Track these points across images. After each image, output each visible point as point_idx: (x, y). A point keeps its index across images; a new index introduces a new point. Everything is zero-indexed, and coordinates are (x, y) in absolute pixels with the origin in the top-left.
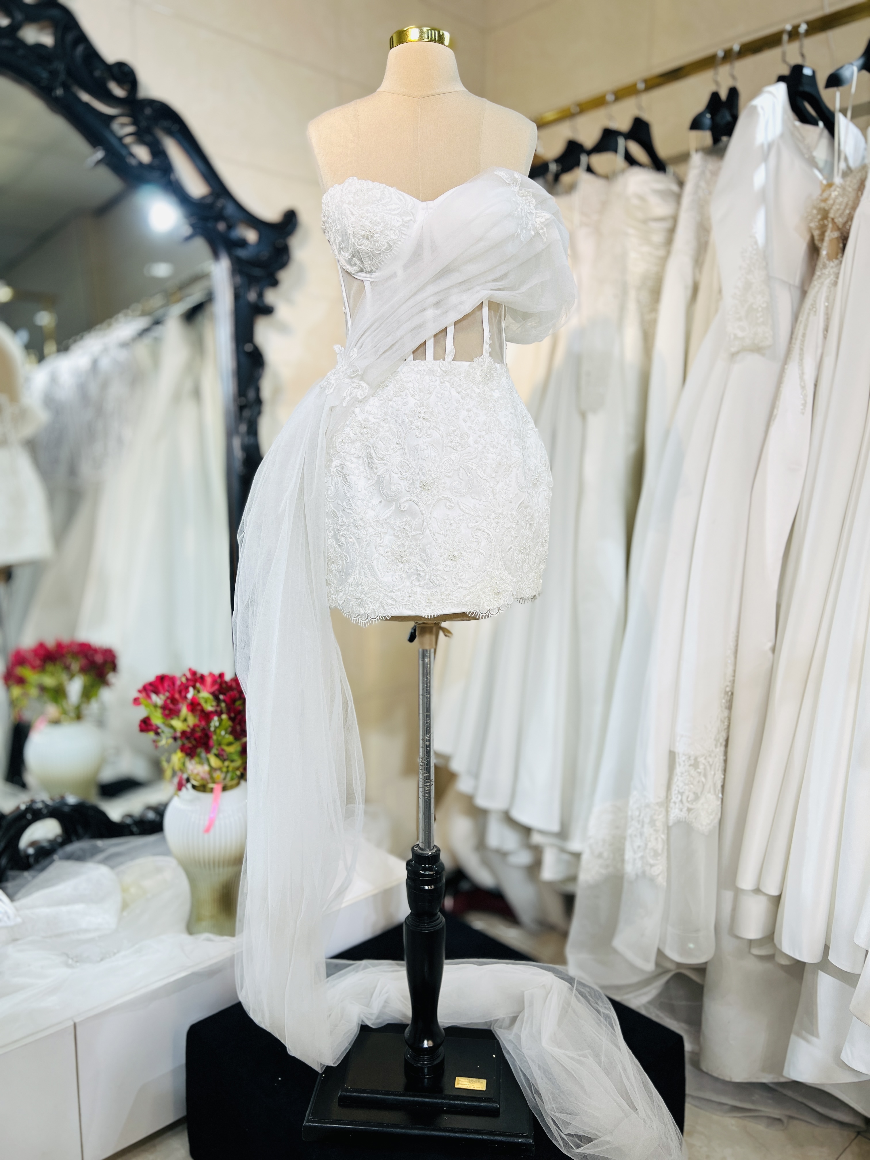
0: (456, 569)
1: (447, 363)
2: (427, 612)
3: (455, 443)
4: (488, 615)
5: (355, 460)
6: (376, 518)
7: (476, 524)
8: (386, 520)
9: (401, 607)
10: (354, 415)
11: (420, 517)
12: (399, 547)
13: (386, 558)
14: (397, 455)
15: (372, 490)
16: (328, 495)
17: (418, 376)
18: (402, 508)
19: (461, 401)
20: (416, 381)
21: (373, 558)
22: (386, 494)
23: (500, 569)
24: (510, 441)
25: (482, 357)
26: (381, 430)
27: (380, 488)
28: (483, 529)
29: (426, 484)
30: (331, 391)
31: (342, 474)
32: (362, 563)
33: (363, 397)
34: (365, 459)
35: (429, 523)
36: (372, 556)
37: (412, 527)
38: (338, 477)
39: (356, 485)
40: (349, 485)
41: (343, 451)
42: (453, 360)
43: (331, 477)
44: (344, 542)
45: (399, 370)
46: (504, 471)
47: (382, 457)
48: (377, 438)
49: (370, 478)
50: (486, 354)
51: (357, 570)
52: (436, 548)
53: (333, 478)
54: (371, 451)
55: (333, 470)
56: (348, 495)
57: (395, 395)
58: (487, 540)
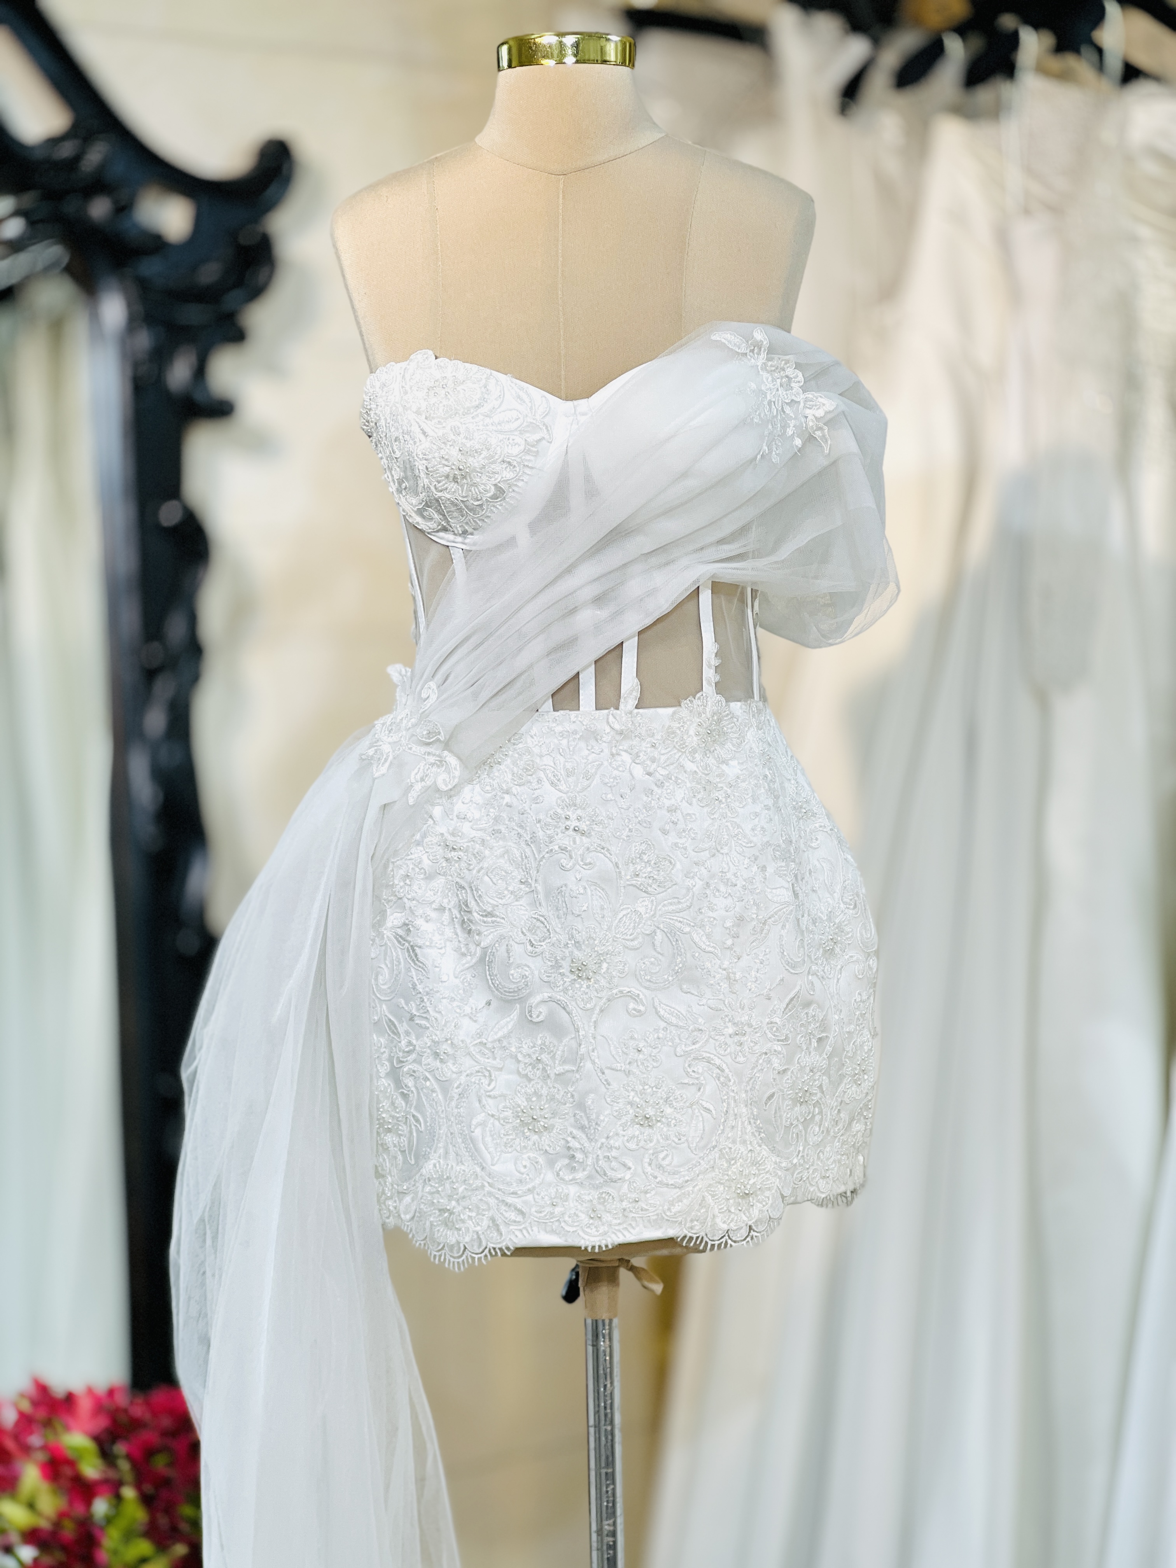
0: (652, 1145)
1: (623, 715)
2: (592, 1239)
3: (645, 877)
4: (726, 1242)
5: (434, 915)
6: (479, 1038)
7: (694, 1047)
8: (499, 1041)
9: (535, 1229)
10: (430, 822)
11: (573, 1036)
12: (529, 1100)
13: (502, 1122)
14: (521, 905)
15: (469, 977)
16: (377, 985)
17: (564, 742)
18: (534, 1016)
19: (655, 789)
20: (560, 754)
21: (474, 1122)
22: (500, 986)
23: (748, 1142)
24: (764, 869)
25: (698, 695)
26: (487, 852)
27: (488, 973)
28: (709, 1057)
29: (583, 966)
30: (383, 769)
31: (407, 944)
32: (452, 1134)
33: (450, 787)
34: (455, 912)
35: (591, 1048)
36: (472, 1119)
37: (557, 1056)
38: (399, 950)
39: (438, 967)
40: (423, 968)
41: (409, 897)
42: (636, 708)
43: (383, 948)
44: (413, 1089)
45: (523, 730)
46: (752, 932)
47: (490, 909)
48: (479, 872)
49: (466, 952)
50: (708, 689)
51: (440, 1148)
52: (609, 1100)
53: (389, 950)
54: (467, 896)
55: (387, 933)
56: (420, 988)
57: (516, 783)
58: (717, 1081)
